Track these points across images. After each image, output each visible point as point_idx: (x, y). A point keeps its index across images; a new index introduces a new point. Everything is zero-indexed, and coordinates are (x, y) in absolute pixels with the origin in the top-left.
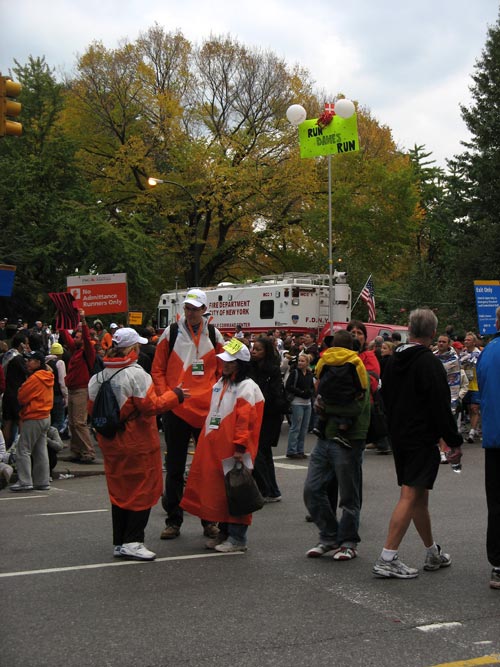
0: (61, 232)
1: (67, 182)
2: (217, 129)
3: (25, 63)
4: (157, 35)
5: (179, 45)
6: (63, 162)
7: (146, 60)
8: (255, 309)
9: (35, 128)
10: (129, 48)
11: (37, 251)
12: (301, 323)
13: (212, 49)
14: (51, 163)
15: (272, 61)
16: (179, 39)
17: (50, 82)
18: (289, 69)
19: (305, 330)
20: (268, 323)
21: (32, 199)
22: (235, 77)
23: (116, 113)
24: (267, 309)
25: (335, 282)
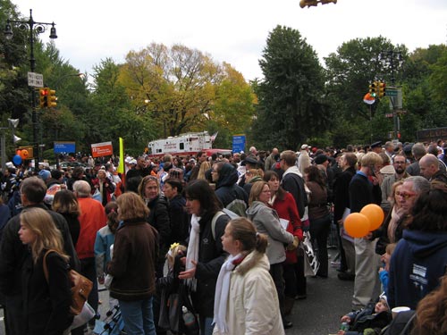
0: (120, 121)
1: (123, 102)
2: (179, 77)
3: (105, 60)
4: (154, 45)
5: (162, 48)
6: (120, 94)
7: (151, 54)
8: (178, 146)
9: (109, 82)
10: (144, 50)
11: (112, 128)
12: (193, 150)
13: (175, 48)
14: (116, 95)
15: (197, 51)
16: (162, 46)
17: (114, 65)
18: (204, 54)
19: (194, 153)
20: (182, 151)
21: (109, 109)
22: (184, 57)
23: (139, 74)
24: (182, 146)
25: (204, 135)
